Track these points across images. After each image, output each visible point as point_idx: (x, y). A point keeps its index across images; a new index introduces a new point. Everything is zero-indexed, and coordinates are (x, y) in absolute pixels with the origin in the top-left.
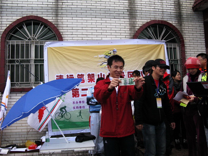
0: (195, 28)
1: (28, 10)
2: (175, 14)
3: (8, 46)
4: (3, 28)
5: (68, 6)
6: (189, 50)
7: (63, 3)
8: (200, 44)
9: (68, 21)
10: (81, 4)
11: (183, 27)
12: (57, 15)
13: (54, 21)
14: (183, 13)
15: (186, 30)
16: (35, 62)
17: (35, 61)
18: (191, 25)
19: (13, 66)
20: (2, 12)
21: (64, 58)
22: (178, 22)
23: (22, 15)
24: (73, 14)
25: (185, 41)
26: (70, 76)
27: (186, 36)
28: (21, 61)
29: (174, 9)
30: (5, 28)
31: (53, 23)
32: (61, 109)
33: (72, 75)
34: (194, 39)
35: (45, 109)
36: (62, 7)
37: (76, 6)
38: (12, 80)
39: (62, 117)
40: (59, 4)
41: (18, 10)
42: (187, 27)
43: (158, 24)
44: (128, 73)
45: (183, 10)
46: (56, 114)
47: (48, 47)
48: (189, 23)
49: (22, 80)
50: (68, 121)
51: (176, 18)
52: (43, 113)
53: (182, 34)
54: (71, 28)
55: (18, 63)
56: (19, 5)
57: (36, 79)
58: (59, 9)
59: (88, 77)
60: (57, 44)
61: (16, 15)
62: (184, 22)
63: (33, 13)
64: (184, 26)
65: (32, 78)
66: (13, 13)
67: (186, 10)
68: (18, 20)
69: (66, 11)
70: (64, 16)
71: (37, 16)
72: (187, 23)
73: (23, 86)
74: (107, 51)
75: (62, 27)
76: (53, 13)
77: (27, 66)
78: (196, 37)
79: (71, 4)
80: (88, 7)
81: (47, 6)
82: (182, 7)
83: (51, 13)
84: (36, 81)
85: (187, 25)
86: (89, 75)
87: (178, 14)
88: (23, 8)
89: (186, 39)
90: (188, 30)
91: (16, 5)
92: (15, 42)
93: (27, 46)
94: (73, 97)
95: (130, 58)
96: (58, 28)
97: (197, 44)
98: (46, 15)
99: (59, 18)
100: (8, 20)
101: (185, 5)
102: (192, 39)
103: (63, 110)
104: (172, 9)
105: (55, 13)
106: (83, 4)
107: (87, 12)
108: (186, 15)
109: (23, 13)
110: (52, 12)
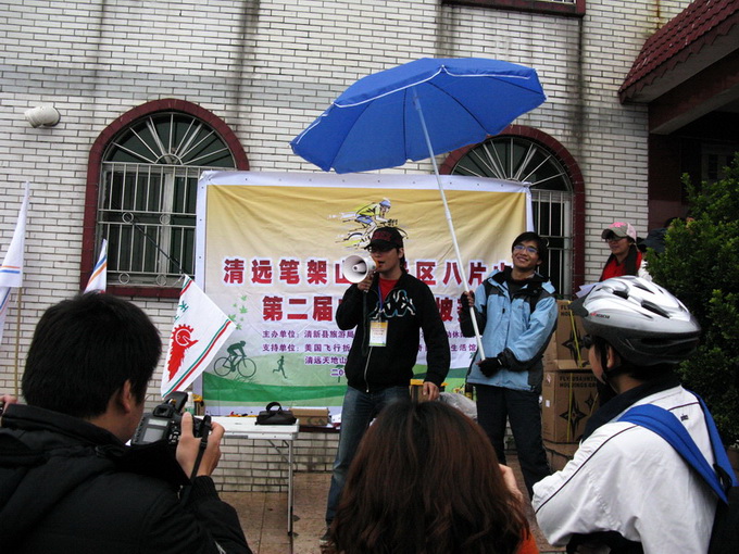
0: (622, 150)
1: (164, 84)
2: (566, 108)
3: (105, 176)
4: (95, 128)
5: (270, 77)
6: (599, 213)
7: (255, 67)
8: (634, 196)
9: (267, 117)
10: (303, 73)
11: (587, 148)
12: (237, 100)
13: (230, 114)
14: (590, 107)
15: (593, 154)
16: (172, 222)
17: (174, 219)
18: (610, 143)
19: (115, 229)
20: (98, 87)
21: (249, 217)
22: (573, 131)
23: (145, 96)
24: (280, 98)
25: (588, 186)
26: (262, 262)
27: (593, 174)
28: (138, 217)
29: (566, 95)
30: (102, 128)
31: (226, 121)
32: (231, 349)
33: (268, 262)
34: (616, 182)
35: (188, 346)
36: (252, 80)
37: (290, 78)
38: (111, 265)
39: (233, 369)
40: (245, 69)
41: (138, 82)
42: (599, 148)
43: (512, 136)
44: (419, 264)
45: (590, 97)
46: (216, 361)
47: (209, 183)
48: (605, 136)
49: (137, 267)
50: (247, 381)
51: (567, 121)
52: (183, 356)
53: (582, 166)
54: (273, 137)
55: (127, 220)
56: (140, 69)
57: (173, 268)
58: (245, 82)
59: (309, 270)
60: (233, 179)
61: (130, 96)
62: (589, 132)
63: (176, 91)
64: (590, 144)
65: (163, 262)
66: (124, 89)
67: (599, 99)
68: (136, 108)
69: (262, 90)
70: (256, 103)
71: (185, 102)
72: (599, 136)
73: (138, 283)
74: (364, 202)
75: (250, 133)
76: (228, 95)
77: (152, 230)
78: (622, 176)
79: (278, 71)
80: (322, 81)
81: (212, 74)
82: (588, 91)
83: (222, 94)
84: (171, 271)
85: (600, 142)
86: (311, 264)
87: (574, 109)
88: (151, 77)
89: (593, 180)
90: (599, 155)
91: (134, 69)
92: (124, 167)
93: (156, 178)
94: (265, 318)
95: (425, 225)
96: (238, 135)
97: (623, 195)
98: (209, 100)
99: (243, 108)
100: (110, 108)
101: (599, 86)
102: (609, 181)
103: (237, 351)
104: (558, 94)
105: (233, 95)
106: (309, 73)
107: (320, 94)
108: (599, 114)
109: (150, 90)
110: (226, 91)
